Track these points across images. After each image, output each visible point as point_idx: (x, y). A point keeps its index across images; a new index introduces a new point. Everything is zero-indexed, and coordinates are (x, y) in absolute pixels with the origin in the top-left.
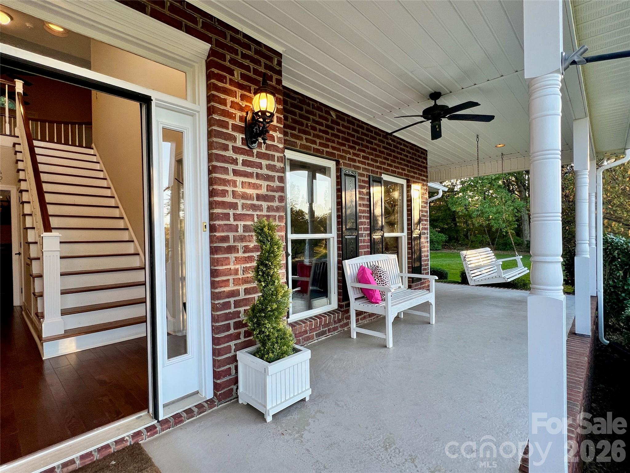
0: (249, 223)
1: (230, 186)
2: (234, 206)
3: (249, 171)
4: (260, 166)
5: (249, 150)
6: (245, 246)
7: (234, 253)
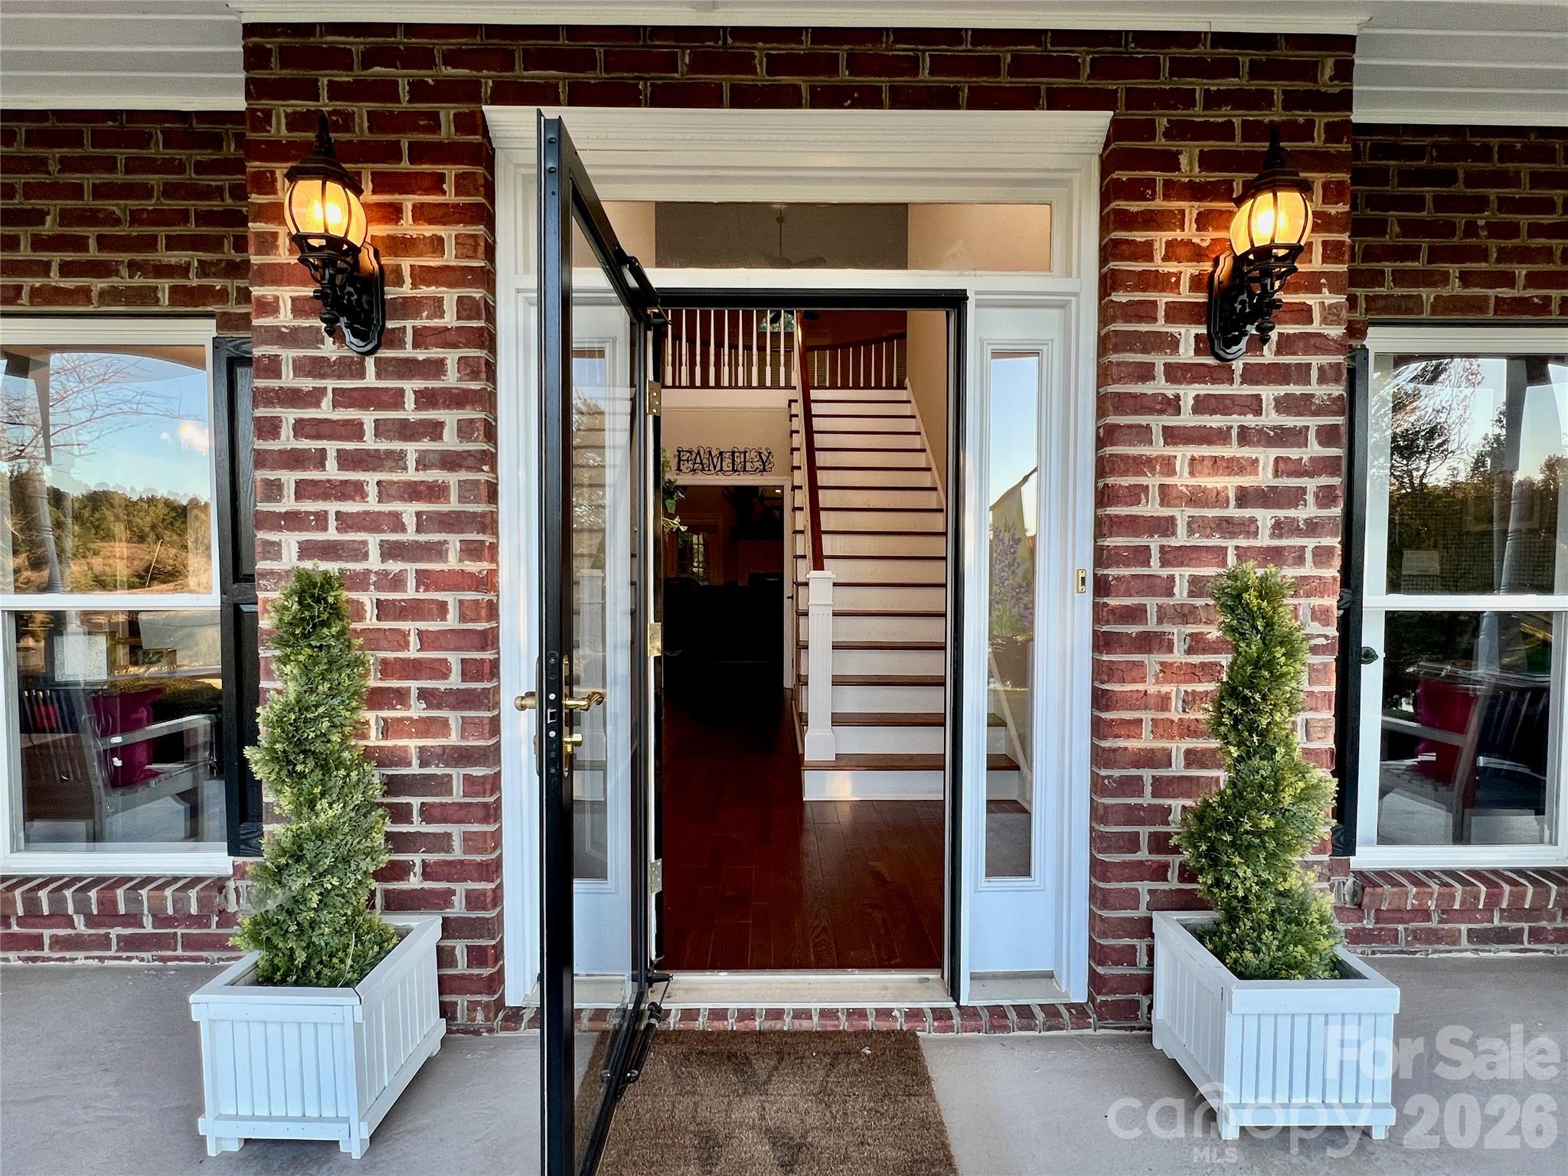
0: (1210, 571)
1: (1154, 475)
2: (1166, 526)
3: (1215, 425)
4: (1255, 405)
5: (1219, 366)
6: (1192, 635)
7: (1159, 651)
